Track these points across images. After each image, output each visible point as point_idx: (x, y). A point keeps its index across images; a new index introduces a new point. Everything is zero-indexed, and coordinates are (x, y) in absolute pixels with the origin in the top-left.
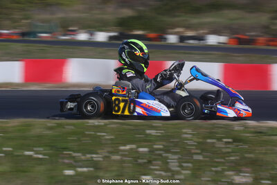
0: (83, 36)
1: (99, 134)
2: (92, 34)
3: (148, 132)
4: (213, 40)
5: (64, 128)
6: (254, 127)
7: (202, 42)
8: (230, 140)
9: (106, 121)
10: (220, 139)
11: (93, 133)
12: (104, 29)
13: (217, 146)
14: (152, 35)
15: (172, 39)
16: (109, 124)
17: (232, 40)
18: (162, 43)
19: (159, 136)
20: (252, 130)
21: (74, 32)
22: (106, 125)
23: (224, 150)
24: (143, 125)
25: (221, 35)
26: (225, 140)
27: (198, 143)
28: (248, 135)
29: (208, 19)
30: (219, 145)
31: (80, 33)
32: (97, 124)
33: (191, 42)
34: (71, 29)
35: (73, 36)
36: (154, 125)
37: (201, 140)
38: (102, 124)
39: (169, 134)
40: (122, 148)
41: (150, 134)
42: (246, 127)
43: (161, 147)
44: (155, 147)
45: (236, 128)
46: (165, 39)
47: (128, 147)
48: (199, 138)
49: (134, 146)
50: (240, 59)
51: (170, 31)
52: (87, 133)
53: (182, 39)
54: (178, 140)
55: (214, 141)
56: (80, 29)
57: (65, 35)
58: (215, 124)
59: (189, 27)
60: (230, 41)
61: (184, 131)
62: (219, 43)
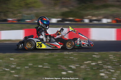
2: (50, 20)
3: (94, 56)
4: (105, 21)
7: (100, 22)
11: (67, 57)
12: (55, 17)
14: (77, 19)
17: (114, 21)
18: (82, 23)
19: (98, 58)
22: (72, 54)
25: (108, 19)
33: (95, 22)
46: (84, 21)
52: (65, 57)
53: (91, 21)
59: (93, 16)
60: (112, 21)
61: (110, 56)
62: (108, 22)
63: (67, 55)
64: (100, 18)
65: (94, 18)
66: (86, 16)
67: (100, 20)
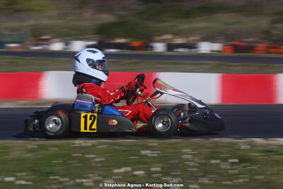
0: (57, 46)
1: (87, 156)
2: (67, 44)
3: (143, 152)
4: (205, 48)
5: (48, 150)
6: (262, 145)
7: (193, 50)
8: (236, 160)
9: (94, 141)
10: (225, 160)
11: (80, 155)
12: (81, 37)
13: (223, 167)
14: (136, 43)
15: (159, 47)
16: (98, 145)
17: (226, 47)
18: (148, 52)
19: (155, 157)
20: (260, 148)
21: (47, 41)
22: (94, 146)
23: (231, 172)
24: (136, 146)
25: (214, 42)
26: (231, 161)
27: (200, 164)
28: (257, 154)
29: (200, 24)
30: (225, 166)
31: (55, 42)
32: (83, 145)
33: (181, 50)
34: (43, 37)
35: (46, 46)
36: (149, 144)
37: (203, 161)
38: (90, 144)
39: (166, 155)
40: (116, 171)
41: (145, 155)
42: (253, 146)
43: (158, 169)
44: (153, 169)
45: (243, 147)
46: (152, 47)
47: (122, 170)
48: (200, 159)
49: (129, 169)
50: (237, 68)
51: (157, 38)
52: (74, 155)
53: (171, 47)
54: (177, 162)
55: (218, 161)
56: (54, 37)
57: (37, 45)
58: (218, 142)
59: (177, 34)
60: (225, 49)
61: (184, 151)
62: (213, 51)
63: (81, 148)
64: (194, 40)
65: (179, 41)
66: (159, 36)
67: (194, 45)
